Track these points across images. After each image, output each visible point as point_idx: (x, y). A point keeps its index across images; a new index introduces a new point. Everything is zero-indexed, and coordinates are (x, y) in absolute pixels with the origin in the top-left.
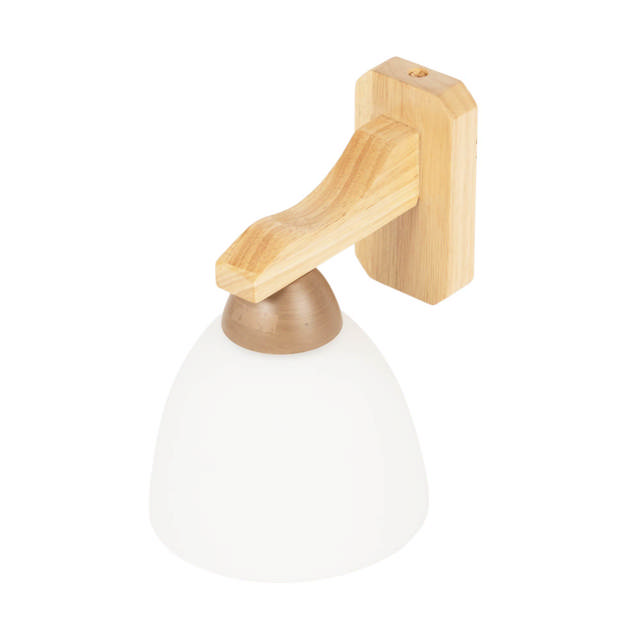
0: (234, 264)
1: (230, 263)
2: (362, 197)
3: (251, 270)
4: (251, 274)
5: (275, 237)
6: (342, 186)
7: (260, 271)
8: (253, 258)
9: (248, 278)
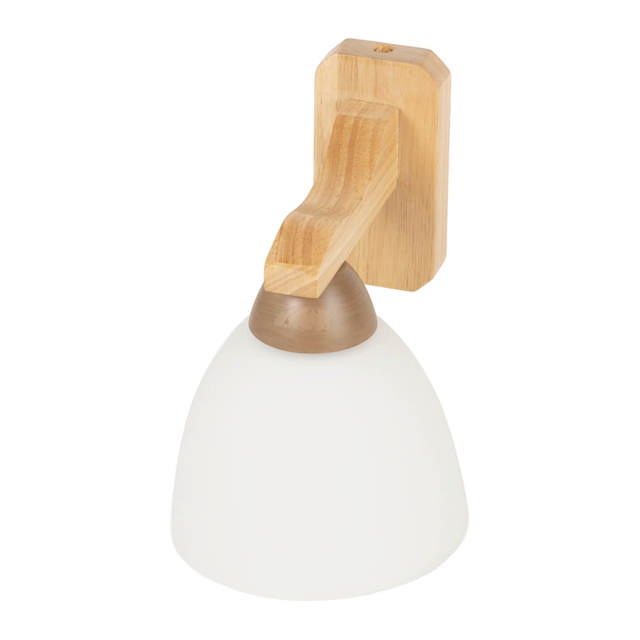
0: (287, 262)
1: (280, 261)
2: (370, 179)
3: (309, 264)
4: (310, 268)
5: (316, 227)
6: (344, 173)
7: (318, 263)
8: (304, 252)
9: (307, 272)
